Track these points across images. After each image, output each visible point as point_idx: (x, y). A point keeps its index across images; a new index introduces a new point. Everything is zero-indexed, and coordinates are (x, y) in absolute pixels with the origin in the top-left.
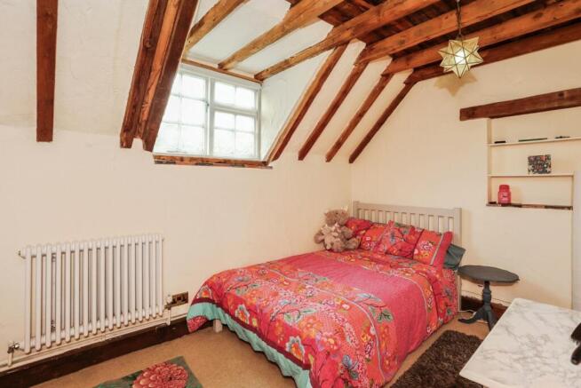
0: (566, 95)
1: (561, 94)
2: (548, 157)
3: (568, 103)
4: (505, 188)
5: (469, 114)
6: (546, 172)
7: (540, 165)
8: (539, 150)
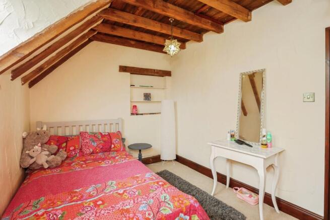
0: (156, 71)
1: (154, 70)
2: (150, 94)
3: (156, 74)
4: (135, 107)
5: (123, 69)
6: (149, 100)
7: (147, 97)
8: (147, 91)
